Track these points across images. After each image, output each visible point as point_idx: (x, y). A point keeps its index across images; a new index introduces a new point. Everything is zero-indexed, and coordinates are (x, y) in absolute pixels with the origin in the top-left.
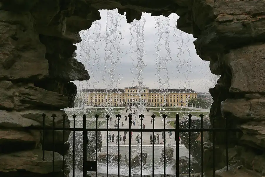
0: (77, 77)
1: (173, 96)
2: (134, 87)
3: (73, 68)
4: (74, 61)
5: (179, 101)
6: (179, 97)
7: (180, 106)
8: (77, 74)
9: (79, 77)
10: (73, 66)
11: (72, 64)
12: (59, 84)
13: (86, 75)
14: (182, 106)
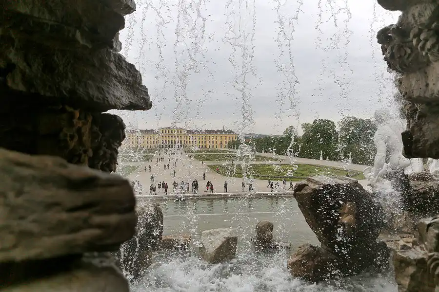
0: (125, 101)
1: (211, 138)
2: (169, 128)
3: (116, 77)
4: (117, 58)
5: (218, 142)
6: (219, 138)
7: (219, 148)
8: (124, 93)
9: (130, 100)
10: (116, 72)
11: (113, 66)
12: (77, 114)
13: (146, 97)
14: (221, 147)
